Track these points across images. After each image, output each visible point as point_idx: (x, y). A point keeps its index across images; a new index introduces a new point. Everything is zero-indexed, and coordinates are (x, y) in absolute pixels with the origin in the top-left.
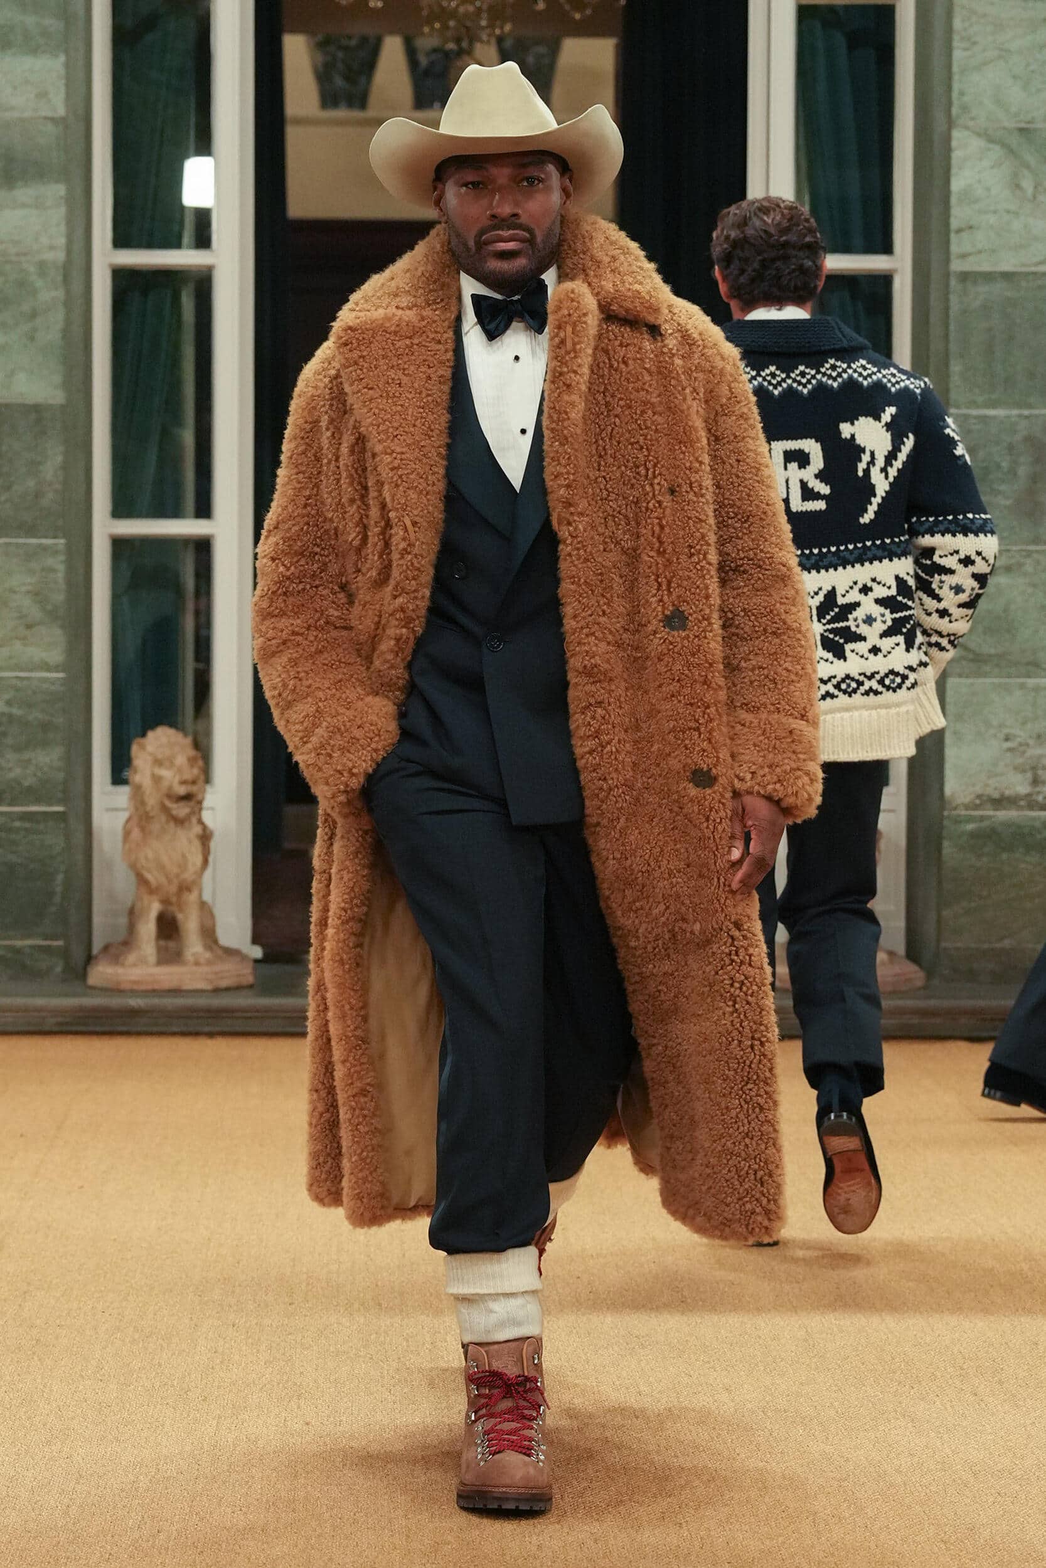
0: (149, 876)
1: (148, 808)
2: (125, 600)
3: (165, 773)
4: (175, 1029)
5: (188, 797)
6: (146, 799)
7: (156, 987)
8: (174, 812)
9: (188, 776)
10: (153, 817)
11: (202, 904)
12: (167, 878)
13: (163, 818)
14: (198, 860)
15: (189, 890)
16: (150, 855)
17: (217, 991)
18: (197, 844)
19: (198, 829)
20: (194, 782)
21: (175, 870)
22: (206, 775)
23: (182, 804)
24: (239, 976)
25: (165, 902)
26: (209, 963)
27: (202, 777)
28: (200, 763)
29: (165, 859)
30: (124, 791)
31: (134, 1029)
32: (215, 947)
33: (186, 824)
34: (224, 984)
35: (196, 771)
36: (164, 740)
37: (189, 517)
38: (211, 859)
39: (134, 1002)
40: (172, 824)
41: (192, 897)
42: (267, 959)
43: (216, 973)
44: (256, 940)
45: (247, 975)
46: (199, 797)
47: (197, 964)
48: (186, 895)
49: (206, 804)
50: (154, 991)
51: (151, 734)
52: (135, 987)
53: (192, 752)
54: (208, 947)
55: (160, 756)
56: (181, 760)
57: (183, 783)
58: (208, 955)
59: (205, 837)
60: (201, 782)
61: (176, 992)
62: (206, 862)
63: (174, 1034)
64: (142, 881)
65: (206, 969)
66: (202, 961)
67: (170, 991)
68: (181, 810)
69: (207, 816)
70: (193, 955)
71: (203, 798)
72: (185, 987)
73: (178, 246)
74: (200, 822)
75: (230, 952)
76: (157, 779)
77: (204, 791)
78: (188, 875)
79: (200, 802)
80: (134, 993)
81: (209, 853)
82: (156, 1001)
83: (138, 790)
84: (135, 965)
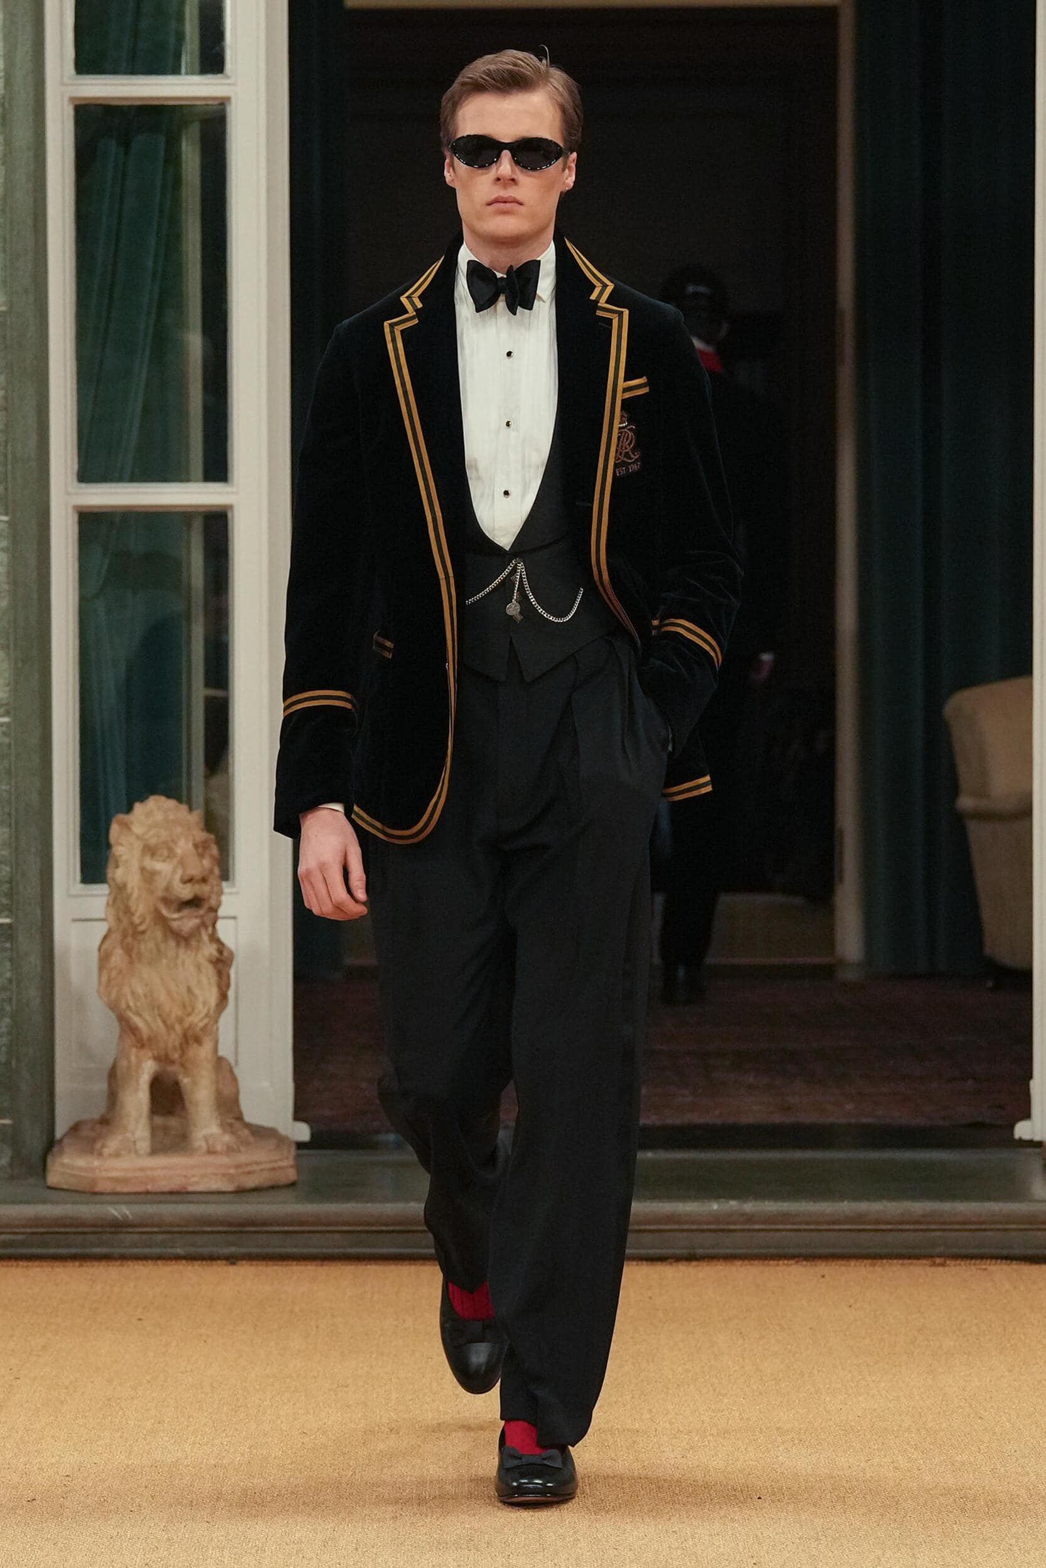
0: (137, 1021)
1: (136, 920)
2: (100, 605)
3: (162, 867)
4: (179, 1251)
5: (195, 902)
6: (133, 905)
7: (150, 1188)
8: (175, 925)
9: (195, 871)
10: (143, 932)
11: (220, 1062)
12: (164, 1022)
13: (159, 934)
14: (212, 997)
15: (198, 1041)
16: (140, 990)
17: (241, 1192)
18: (209, 971)
19: (210, 950)
20: (204, 880)
21: (177, 1012)
22: (225, 871)
23: (186, 912)
24: (273, 1169)
25: (163, 1059)
26: (230, 1150)
27: (217, 871)
28: (214, 850)
29: (162, 997)
30: (102, 890)
31: (117, 1251)
32: (237, 1125)
33: (194, 943)
34: (251, 1182)
35: (206, 862)
36: (159, 817)
37: (196, 481)
38: (231, 993)
39: (117, 1211)
40: (172, 943)
41: (203, 1052)
42: (317, 1143)
43: (237, 1167)
44: (299, 1114)
45: (285, 1166)
46: (213, 902)
47: (211, 1152)
48: (193, 1050)
49: (221, 912)
50: (148, 1193)
51: (138, 807)
52: (119, 1189)
53: (201, 835)
54: (226, 1127)
55: (153, 841)
56: (184, 847)
57: (190, 880)
58: (227, 1138)
59: (222, 961)
60: (213, 880)
61: (179, 1195)
62: (223, 997)
63: (177, 1258)
64: (127, 1028)
65: (225, 1160)
66: (219, 1148)
67: (171, 1193)
68: (187, 922)
69: (224, 931)
70: (206, 1139)
71: (219, 905)
72: (190, 1189)
73: (176, 71)
74: (214, 939)
75: (261, 1133)
76: (149, 876)
77: (220, 893)
78: (197, 1019)
79: (214, 910)
80: (116, 1196)
81: (228, 986)
82: (150, 1209)
83: (120, 892)
84: (117, 1155)
